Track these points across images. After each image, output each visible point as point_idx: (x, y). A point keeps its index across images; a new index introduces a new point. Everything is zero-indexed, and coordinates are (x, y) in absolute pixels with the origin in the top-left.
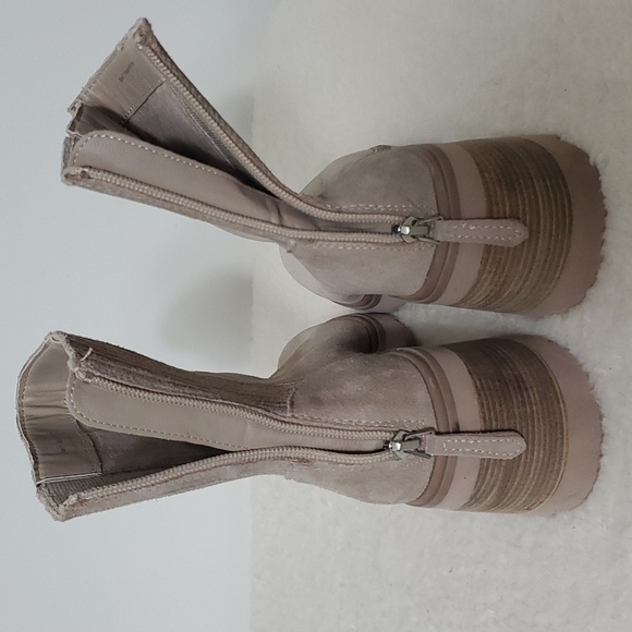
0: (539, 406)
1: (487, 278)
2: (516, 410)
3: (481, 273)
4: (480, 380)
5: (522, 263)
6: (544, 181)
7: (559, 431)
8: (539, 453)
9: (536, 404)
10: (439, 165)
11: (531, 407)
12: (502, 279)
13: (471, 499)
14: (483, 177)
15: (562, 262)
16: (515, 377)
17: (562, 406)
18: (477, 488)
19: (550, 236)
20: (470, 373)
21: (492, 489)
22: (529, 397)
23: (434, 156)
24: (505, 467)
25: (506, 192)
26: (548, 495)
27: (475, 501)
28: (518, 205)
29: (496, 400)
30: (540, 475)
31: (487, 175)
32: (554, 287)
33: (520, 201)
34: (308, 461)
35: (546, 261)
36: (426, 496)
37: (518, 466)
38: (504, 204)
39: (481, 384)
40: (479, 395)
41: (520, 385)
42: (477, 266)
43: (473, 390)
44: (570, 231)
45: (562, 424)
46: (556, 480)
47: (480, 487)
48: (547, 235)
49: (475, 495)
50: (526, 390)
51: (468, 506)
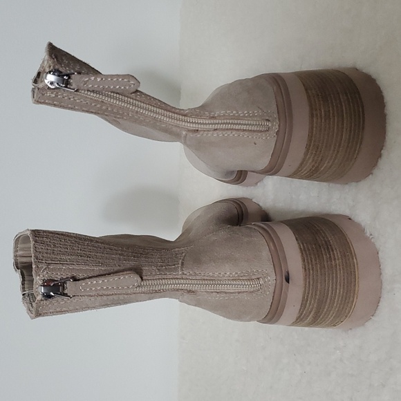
0: (340, 260)
1: (309, 158)
2: (325, 263)
3: (306, 154)
4: (303, 244)
5: (332, 148)
6: (347, 96)
7: (353, 276)
8: (340, 291)
9: (338, 260)
10: (279, 86)
11: (335, 261)
12: (320, 159)
13: (297, 319)
14: (307, 92)
15: (358, 148)
16: (326, 242)
17: (355, 261)
18: (301, 313)
19: (350, 130)
20: (297, 240)
21: (310, 312)
22: (334, 254)
23: (277, 80)
24: (318, 300)
25: (322, 102)
26: (346, 317)
27: (299, 320)
28: (329, 111)
29: (313, 257)
30: (340, 304)
31: (309, 92)
32: (353, 164)
33: (331, 108)
34: (193, 292)
35: (348, 146)
36: (268, 317)
37: (326, 299)
38: (320, 110)
39: (304, 246)
40: (302, 254)
41: (328, 247)
42: (303, 150)
43: (299, 250)
44: (363, 128)
45: (355, 272)
46: (351, 308)
47: (303, 312)
48: (349, 129)
49: (300, 317)
50: (333, 251)
51: (295, 323)
